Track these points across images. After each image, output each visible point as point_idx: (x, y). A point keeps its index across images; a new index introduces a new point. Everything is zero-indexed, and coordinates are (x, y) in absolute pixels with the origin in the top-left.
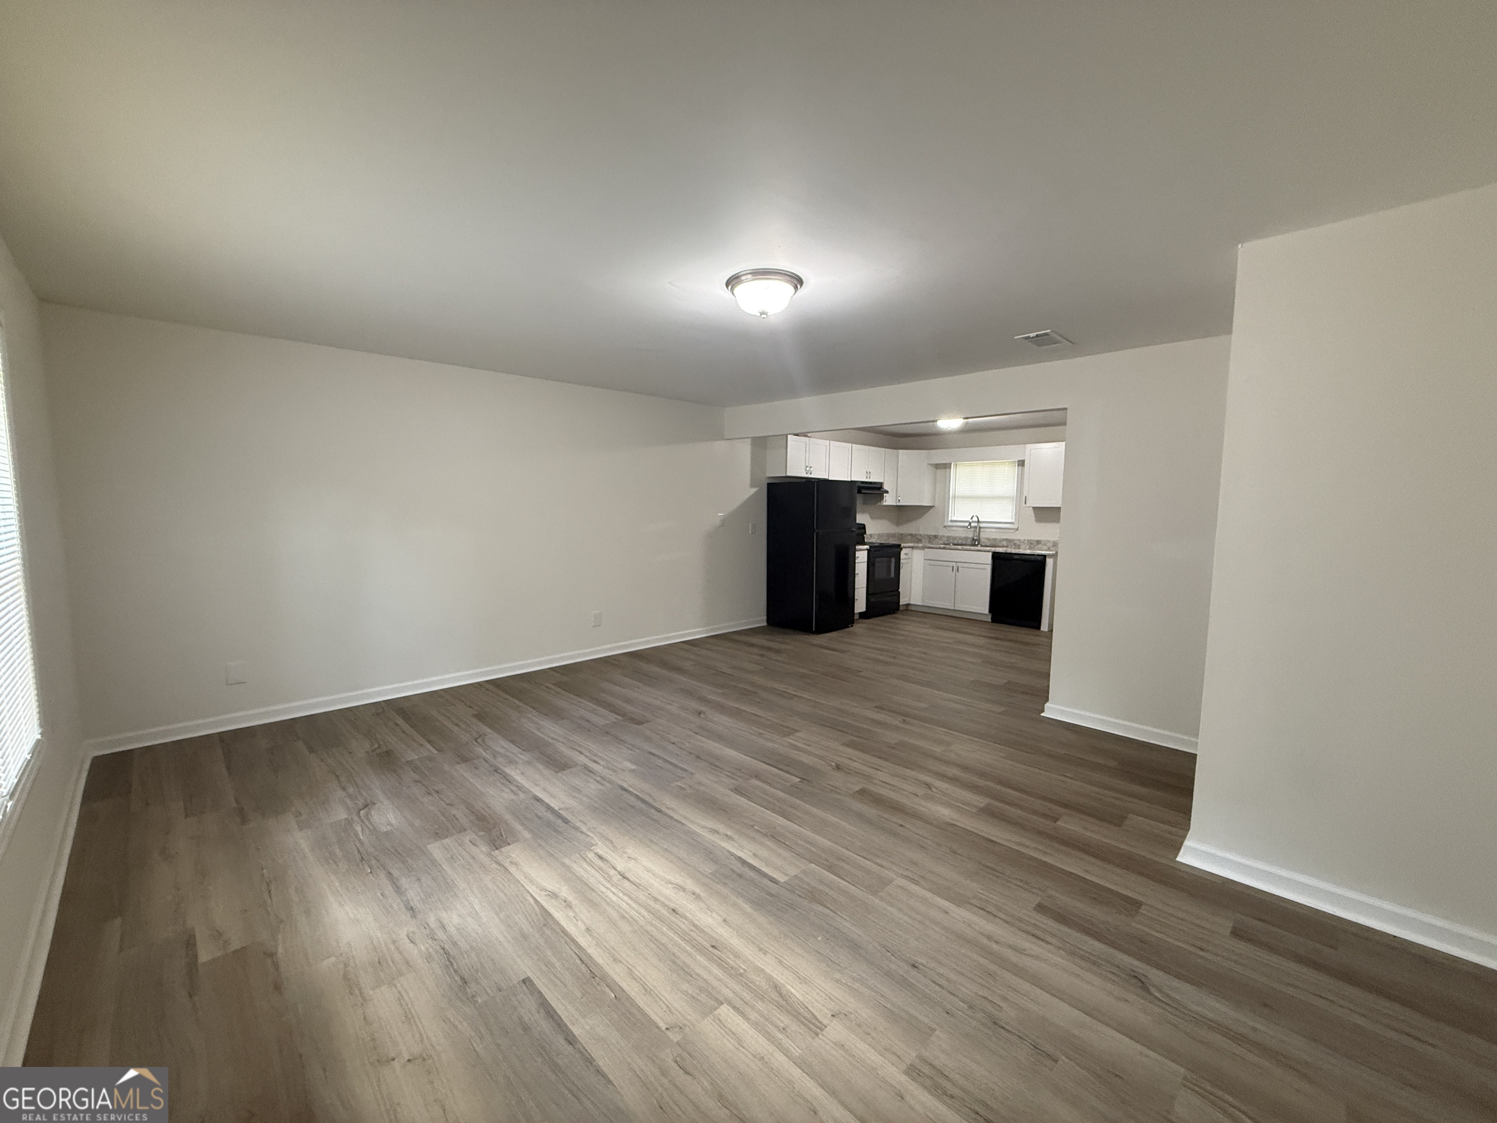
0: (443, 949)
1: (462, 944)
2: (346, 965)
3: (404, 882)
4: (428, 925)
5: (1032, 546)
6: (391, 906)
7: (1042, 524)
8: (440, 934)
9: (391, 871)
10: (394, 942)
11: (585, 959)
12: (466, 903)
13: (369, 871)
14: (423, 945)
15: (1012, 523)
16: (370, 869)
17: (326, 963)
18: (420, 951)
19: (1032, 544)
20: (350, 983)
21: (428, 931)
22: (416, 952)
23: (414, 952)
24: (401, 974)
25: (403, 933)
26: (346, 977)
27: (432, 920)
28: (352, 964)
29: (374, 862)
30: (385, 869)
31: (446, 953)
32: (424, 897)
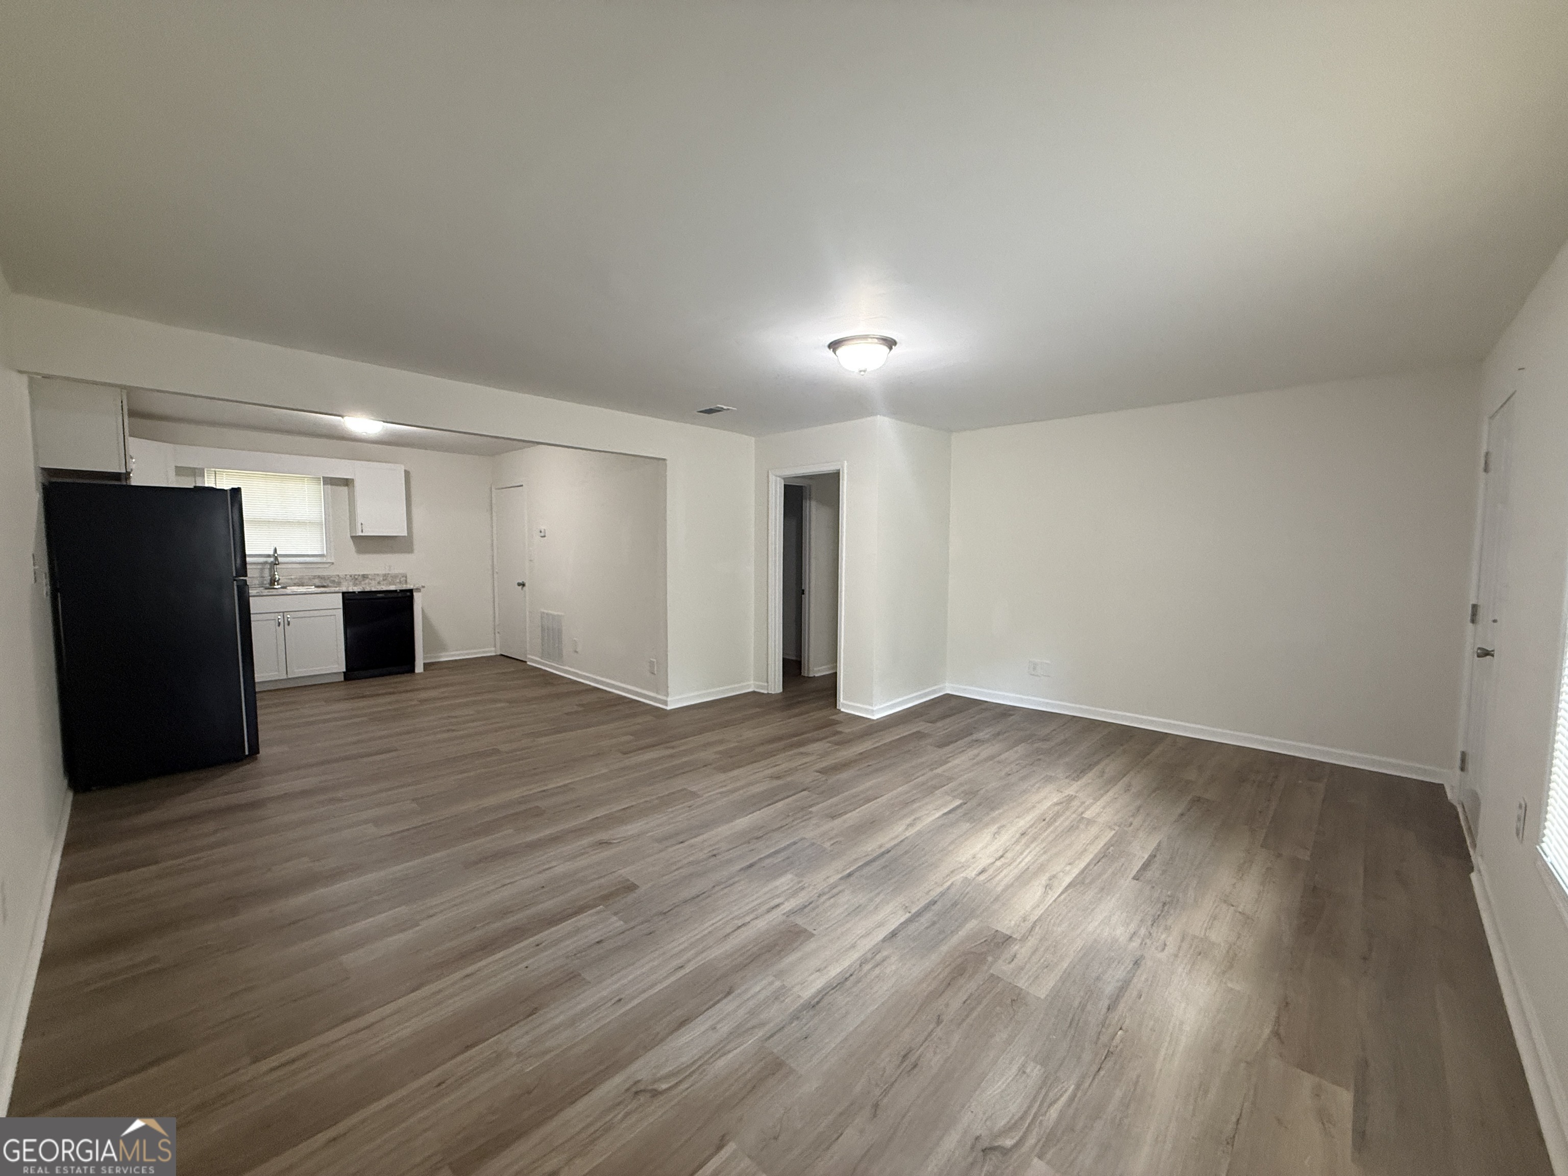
0: (1152, 925)
1: (1138, 917)
2: (1224, 972)
3: (1109, 989)
4: (1141, 944)
5: (357, 582)
6: (1147, 980)
7: (367, 556)
8: (1143, 931)
9: (1104, 1010)
10: (1176, 956)
11: (1097, 860)
12: (1098, 931)
13: (1120, 1032)
14: (1160, 936)
15: (322, 556)
16: (1117, 1034)
17: (1237, 987)
18: (1168, 936)
19: (357, 579)
20: (1231, 961)
21: (1148, 941)
22: (1171, 939)
23: (1172, 940)
24: (1194, 937)
25: (1162, 956)
26: (1231, 967)
27: (1135, 944)
28: (1219, 970)
29: (1104, 1039)
30: (1106, 1018)
31: (1154, 922)
32: (1116, 963)
